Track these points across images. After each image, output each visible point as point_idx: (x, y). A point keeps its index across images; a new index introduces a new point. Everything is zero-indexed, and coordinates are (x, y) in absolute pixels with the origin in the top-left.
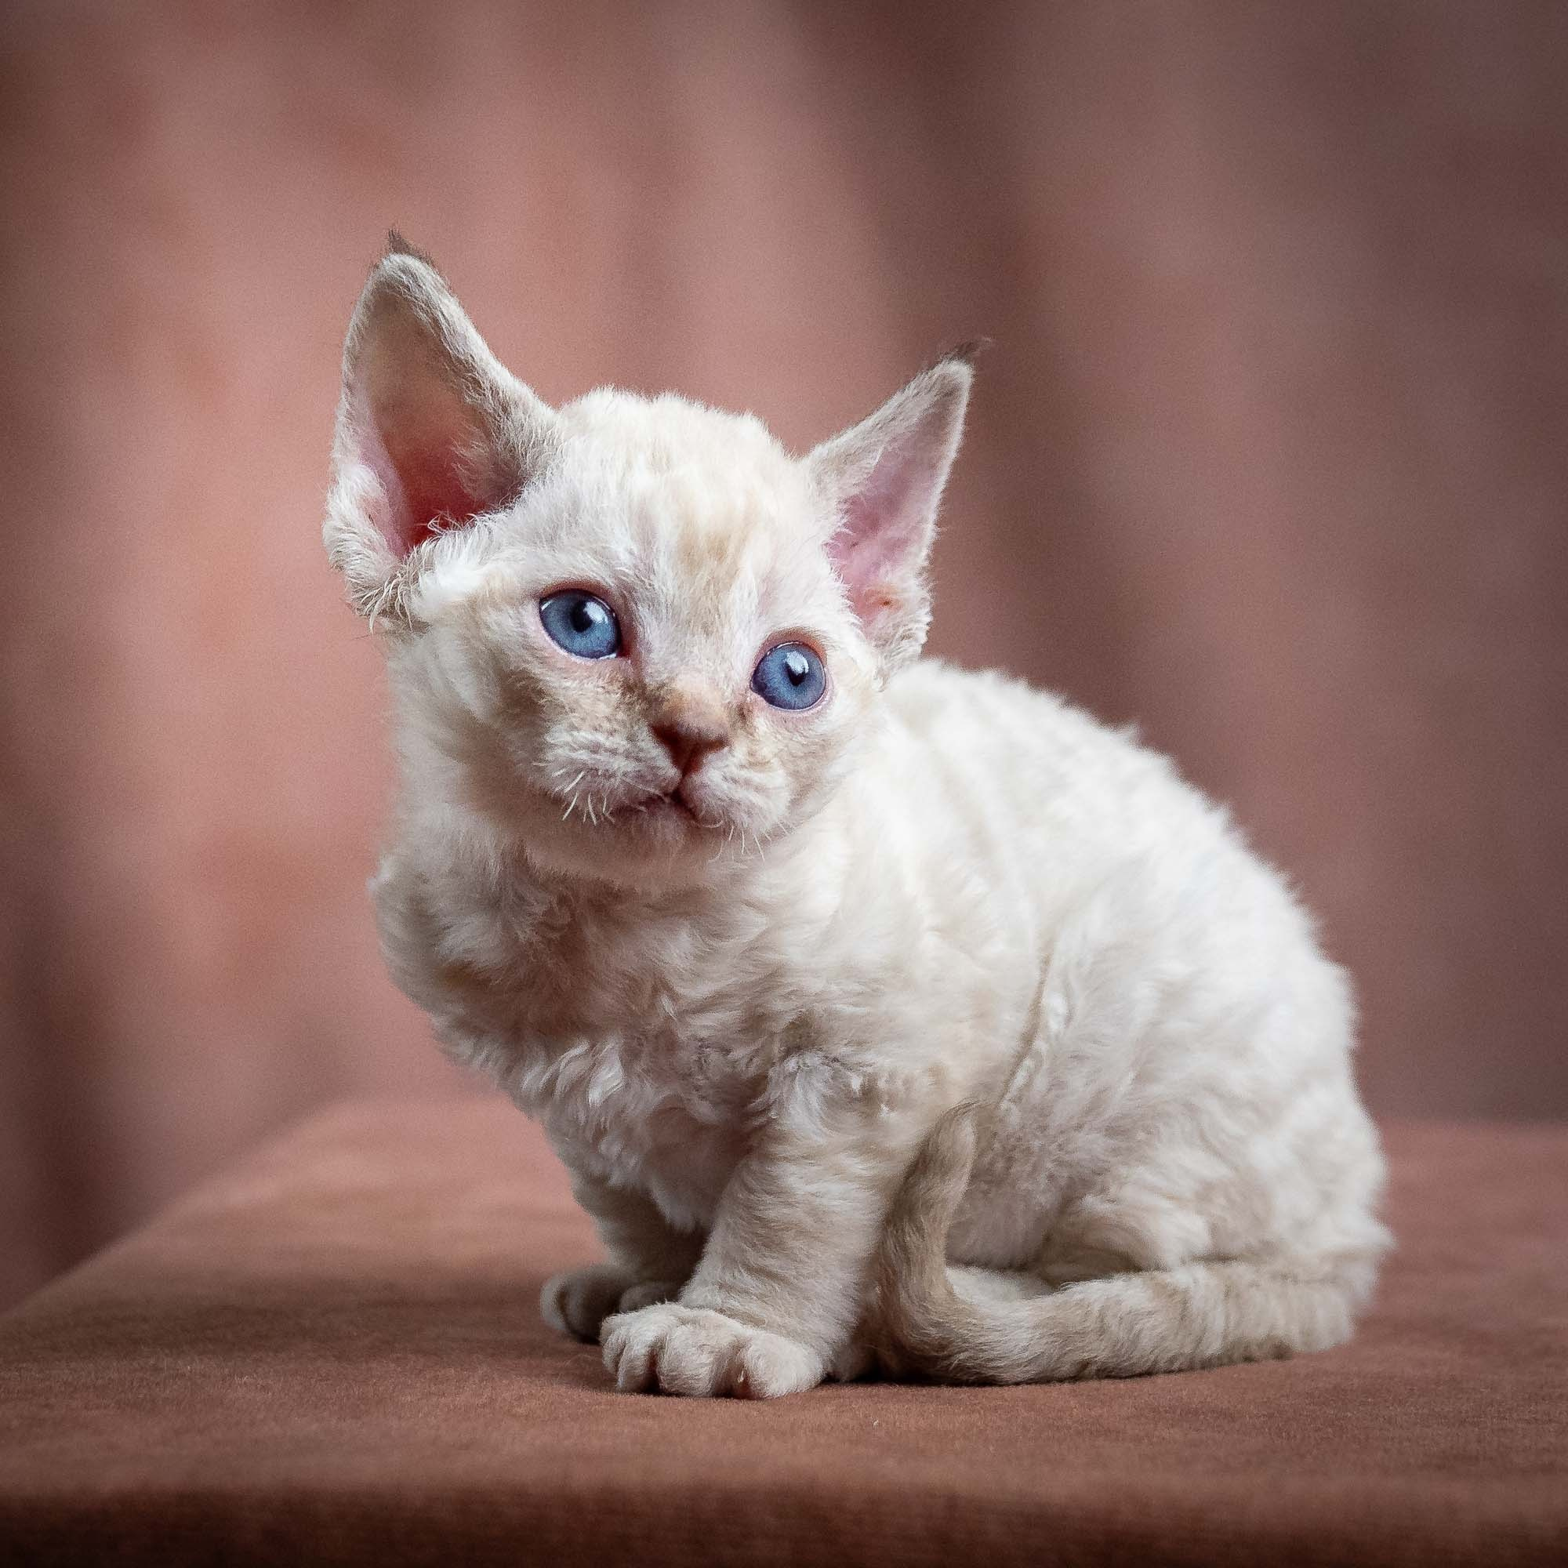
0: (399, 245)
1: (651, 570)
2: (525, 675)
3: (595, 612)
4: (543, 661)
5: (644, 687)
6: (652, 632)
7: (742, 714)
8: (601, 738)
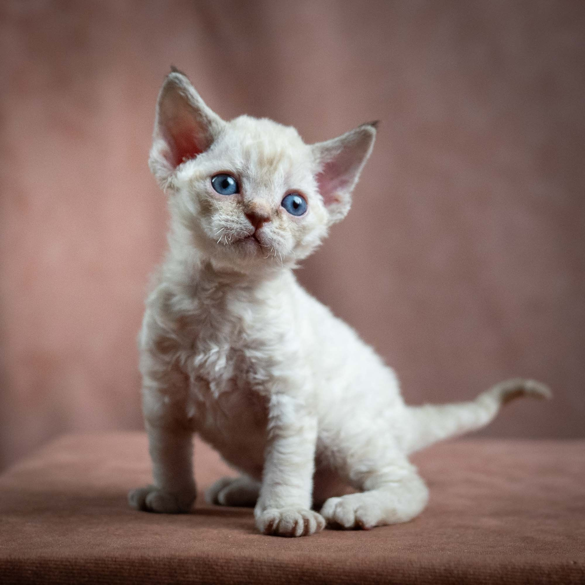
0: (175, 70)
1: (248, 168)
2: (207, 201)
3: (231, 181)
4: (212, 197)
5: (244, 202)
6: (247, 186)
7: (277, 213)
8: (229, 217)
